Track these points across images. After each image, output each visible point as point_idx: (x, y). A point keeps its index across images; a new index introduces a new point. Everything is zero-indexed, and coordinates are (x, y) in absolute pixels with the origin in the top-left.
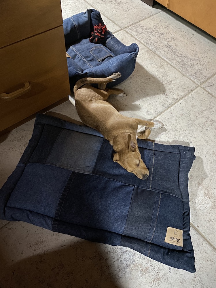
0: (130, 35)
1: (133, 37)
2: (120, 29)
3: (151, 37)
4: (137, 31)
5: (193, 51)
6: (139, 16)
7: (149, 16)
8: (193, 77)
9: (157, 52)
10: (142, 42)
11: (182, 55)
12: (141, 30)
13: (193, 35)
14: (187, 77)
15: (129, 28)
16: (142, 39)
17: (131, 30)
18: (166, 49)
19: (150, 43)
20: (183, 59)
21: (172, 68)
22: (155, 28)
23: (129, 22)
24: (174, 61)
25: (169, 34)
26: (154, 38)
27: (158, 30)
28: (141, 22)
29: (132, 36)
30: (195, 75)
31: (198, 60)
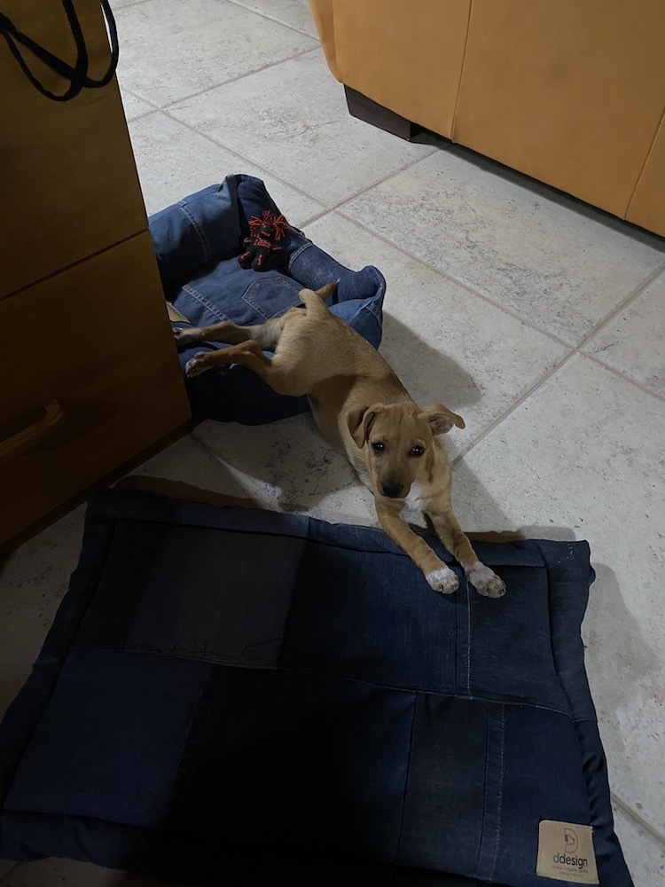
0: (355, 223)
1: (364, 228)
2: (323, 209)
4: (373, 211)
5: (543, 250)
6: (374, 170)
8: (555, 327)
9: (438, 266)
11: (511, 265)
12: (385, 207)
13: (536, 206)
14: (536, 329)
15: (351, 204)
16: (391, 231)
17: (356, 209)
18: (463, 253)
19: (414, 241)
20: (516, 275)
21: (489, 305)
22: (423, 199)
23: (349, 189)
24: (491, 285)
25: (466, 209)
26: (425, 226)
27: (434, 201)
28: (383, 186)
29: (362, 226)
30: (557, 318)
31: (560, 275)
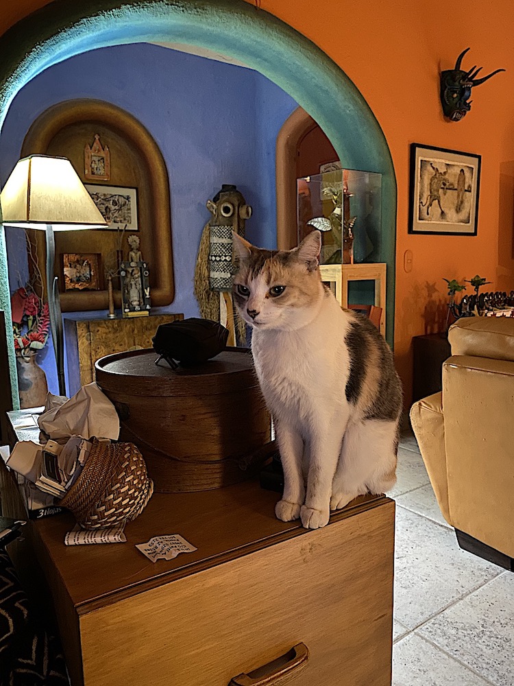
0: (433, 644)
1: (441, 650)
2: (405, 630)
3: (482, 650)
4: (445, 635)
7: (459, 596)
10: (466, 663)
12: (454, 632)
15: (426, 627)
16: (463, 655)
17: (430, 632)
19: (484, 666)
22: (483, 626)
23: (422, 613)
26: (491, 651)
27: (492, 629)
28: (447, 612)
29: (438, 647)
